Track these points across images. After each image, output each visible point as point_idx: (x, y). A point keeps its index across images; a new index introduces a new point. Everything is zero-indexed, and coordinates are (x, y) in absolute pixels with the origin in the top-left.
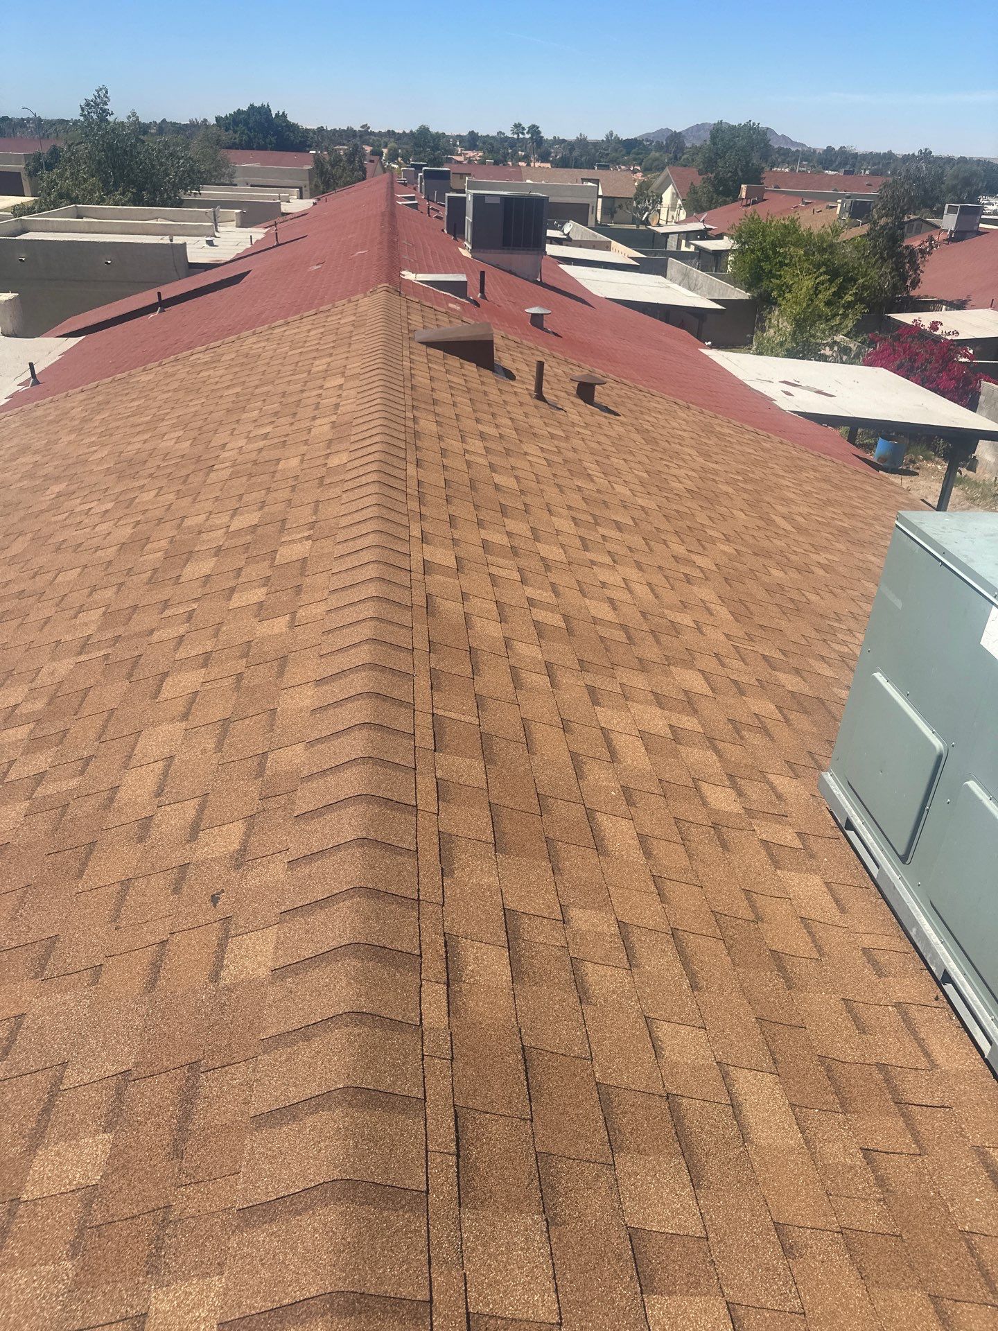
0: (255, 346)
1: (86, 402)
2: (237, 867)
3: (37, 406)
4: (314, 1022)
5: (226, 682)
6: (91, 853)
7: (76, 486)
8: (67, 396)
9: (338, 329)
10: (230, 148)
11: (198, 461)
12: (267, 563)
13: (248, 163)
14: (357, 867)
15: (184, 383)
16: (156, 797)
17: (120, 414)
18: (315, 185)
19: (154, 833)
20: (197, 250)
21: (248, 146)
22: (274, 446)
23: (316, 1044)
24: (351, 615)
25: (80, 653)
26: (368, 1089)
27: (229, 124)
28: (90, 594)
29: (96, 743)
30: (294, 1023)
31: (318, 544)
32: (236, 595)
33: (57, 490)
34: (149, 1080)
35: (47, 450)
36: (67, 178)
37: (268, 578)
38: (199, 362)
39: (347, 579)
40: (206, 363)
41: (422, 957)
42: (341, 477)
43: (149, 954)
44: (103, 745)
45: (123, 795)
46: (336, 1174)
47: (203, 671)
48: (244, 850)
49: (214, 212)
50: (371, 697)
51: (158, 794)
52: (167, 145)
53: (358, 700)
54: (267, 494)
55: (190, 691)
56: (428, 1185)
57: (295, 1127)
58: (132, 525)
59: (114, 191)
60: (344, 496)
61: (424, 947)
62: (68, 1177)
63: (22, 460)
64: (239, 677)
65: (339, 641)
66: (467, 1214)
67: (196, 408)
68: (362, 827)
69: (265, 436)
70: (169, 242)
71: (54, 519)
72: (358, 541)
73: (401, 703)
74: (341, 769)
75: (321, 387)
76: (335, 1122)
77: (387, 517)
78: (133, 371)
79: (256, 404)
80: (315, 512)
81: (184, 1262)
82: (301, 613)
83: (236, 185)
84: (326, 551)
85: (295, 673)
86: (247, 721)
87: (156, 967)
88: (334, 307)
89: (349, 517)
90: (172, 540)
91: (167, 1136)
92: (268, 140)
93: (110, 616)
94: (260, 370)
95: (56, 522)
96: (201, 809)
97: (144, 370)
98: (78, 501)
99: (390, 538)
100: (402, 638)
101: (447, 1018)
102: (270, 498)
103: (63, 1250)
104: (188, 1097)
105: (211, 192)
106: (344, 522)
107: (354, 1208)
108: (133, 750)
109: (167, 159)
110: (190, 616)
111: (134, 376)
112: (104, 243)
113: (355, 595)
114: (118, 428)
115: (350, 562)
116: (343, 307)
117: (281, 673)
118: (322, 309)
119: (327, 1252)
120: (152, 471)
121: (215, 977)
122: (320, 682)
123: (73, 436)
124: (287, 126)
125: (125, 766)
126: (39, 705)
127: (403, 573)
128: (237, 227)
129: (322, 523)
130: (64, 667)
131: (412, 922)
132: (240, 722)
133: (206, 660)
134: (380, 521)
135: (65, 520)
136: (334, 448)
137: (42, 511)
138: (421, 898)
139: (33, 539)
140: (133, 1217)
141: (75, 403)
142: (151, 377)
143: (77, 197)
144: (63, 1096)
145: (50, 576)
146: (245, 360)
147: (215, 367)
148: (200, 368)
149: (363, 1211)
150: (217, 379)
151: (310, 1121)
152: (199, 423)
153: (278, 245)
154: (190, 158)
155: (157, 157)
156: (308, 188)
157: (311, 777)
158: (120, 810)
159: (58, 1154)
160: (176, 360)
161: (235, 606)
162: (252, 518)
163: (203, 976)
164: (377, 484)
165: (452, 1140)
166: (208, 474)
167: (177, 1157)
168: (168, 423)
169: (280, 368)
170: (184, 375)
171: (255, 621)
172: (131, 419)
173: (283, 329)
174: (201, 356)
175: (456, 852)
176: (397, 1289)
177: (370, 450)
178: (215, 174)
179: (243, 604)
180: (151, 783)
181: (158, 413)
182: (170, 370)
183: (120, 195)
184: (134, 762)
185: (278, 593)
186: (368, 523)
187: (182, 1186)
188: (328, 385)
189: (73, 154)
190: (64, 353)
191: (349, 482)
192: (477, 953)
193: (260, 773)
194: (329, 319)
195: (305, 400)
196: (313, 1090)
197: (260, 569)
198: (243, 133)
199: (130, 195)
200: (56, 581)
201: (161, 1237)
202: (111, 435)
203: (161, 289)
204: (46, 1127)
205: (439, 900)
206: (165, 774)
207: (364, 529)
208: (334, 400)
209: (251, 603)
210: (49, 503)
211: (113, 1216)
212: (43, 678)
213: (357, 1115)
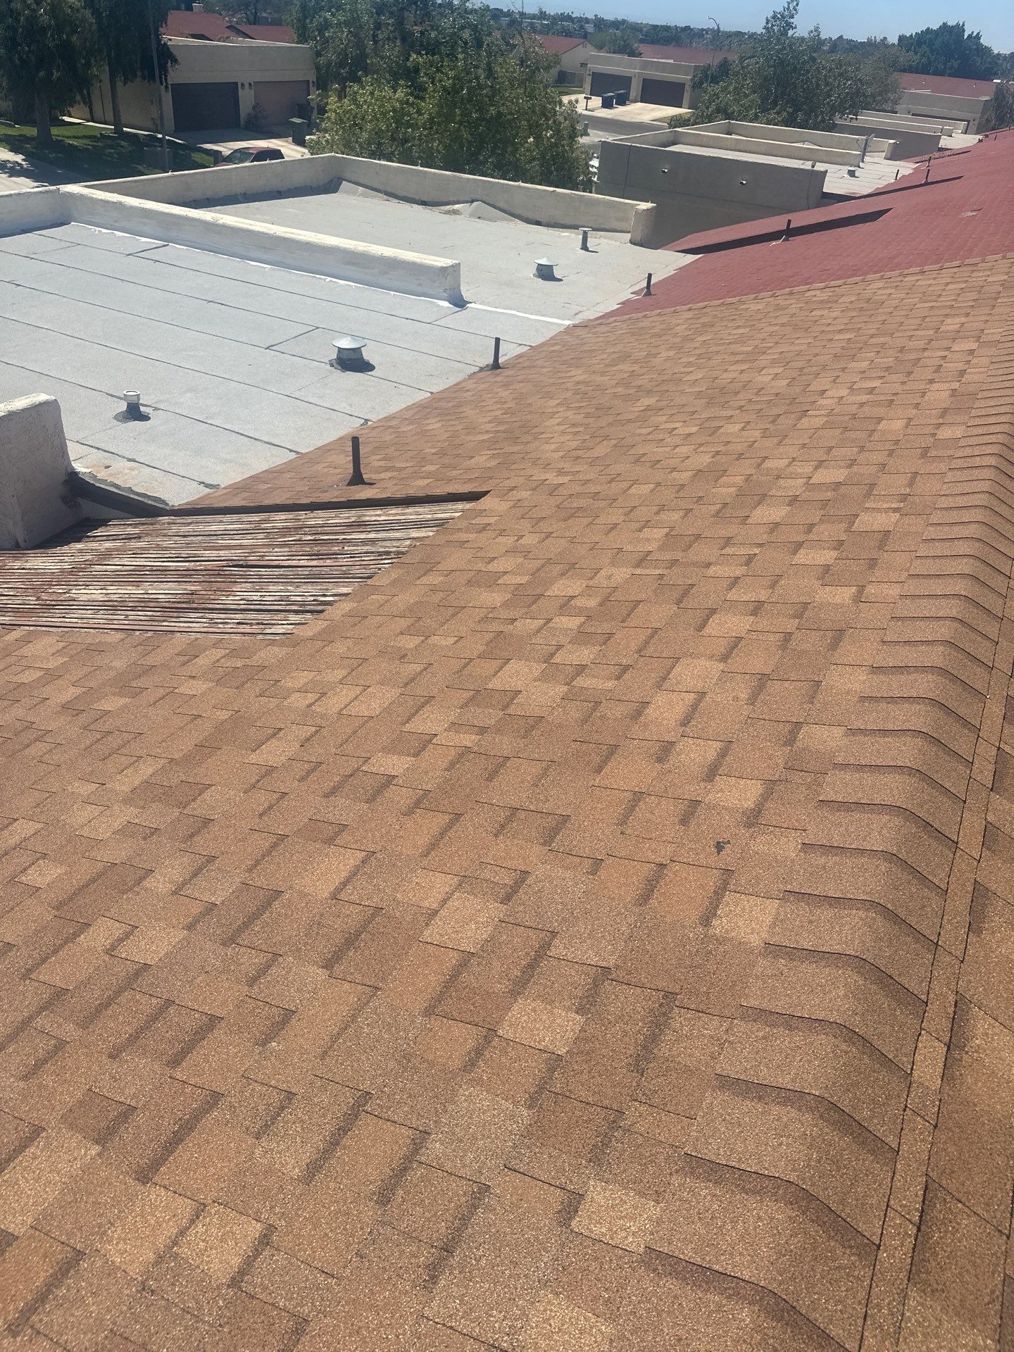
0: (880, 292)
1: (690, 321)
2: (749, 825)
3: (645, 316)
4: (799, 1015)
5: (772, 637)
6: (612, 754)
7: (665, 403)
8: (675, 312)
9: (982, 287)
10: (904, 71)
11: (791, 403)
12: (843, 526)
13: (920, 89)
14: (879, 881)
15: (793, 319)
16: (681, 726)
17: (722, 339)
18: (987, 120)
19: (673, 759)
20: (838, 180)
21: (923, 70)
22: (878, 404)
23: (798, 1038)
24: (929, 608)
25: (637, 566)
26: (843, 1111)
27: (912, 44)
28: (657, 513)
29: (636, 656)
30: (780, 1006)
31: (906, 520)
32: (802, 551)
33: (647, 403)
34: (624, 987)
35: (646, 362)
36: (729, 93)
37: (841, 543)
38: (814, 299)
39: (934, 567)
40: (822, 302)
41: (927, 1006)
42: (950, 452)
43: (646, 870)
44: (643, 659)
45: (650, 711)
46: (793, 1177)
47: (752, 618)
48: (757, 811)
49: (867, 140)
50: (934, 706)
51: (685, 723)
52: (839, 64)
53: (919, 704)
54: (860, 452)
55: (734, 634)
56: (881, 1240)
57: (760, 1107)
58: (711, 455)
59: (770, 109)
60: (950, 474)
61: (932, 995)
62: (539, 1035)
63: (621, 367)
64: (788, 637)
65: (909, 632)
66: (913, 1293)
67: (802, 348)
68: (894, 842)
69: (871, 391)
70: (810, 168)
71: (639, 431)
72: (956, 528)
73: (966, 723)
74: (882, 771)
75: (948, 349)
76: (802, 1124)
77: (996, 509)
78: (744, 298)
79: (868, 355)
80: (911, 485)
81: (625, 1171)
82: (871, 589)
83: (896, 113)
84: (913, 529)
85: (848, 651)
86: (786, 684)
87: (651, 886)
88: (983, 261)
89: (950, 499)
90: (748, 478)
91: (632, 1048)
92: (949, 64)
93: (671, 538)
94: (880, 319)
95: (640, 435)
96: (723, 754)
97: (755, 299)
98: (664, 418)
99: (995, 535)
100: (983, 650)
101: (939, 1081)
102: (862, 458)
103: (522, 1097)
104: (659, 1022)
105: (868, 118)
106: (944, 502)
107: (804, 1220)
108: (669, 673)
109: (835, 80)
110: (750, 559)
111: (743, 302)
112: (746, 162)
113: (937, 587)
114: (718, 352)
115: (939, 549)
116: (994, 263)
117: (834, 645)
118: (967, 262)
119: (767, 1246)
120: (743, 403)
121: (706, 921)
122: (876, 670)
123: (671, 353)
124: (977, 50)
125: (659, 686)
126: (592, 603)
127: (1001, 578)
128: (886, 158)
129: (916, 498)
130: (621, 574)
131: (924, 963)
132: (779, 683)
133: (757, 608)
134: (988, 512)
135: (649, 434)
136: (949, 419)
137: (629, 421)
138: (940, 943)
139: (615, 446)
140: (588, 1104)
141: (680, 321)
142: (760, 307)
143: (733, 113)
144: (548, 961)
145: (625, 485)
146: (865, 305)
147: (831, 308)
148: (813, 306)
149: (813, 1229)
150: (829, 321)
151: (776, 1109)
152: (800, 364)
153: (926, 184)
154: (859, 79)
155: (825, 76)
156: (976, 122)
157: (845, 766)
158: (646, 725)
159: (534, 1010)
160: (791, 293)
161: (799, 562)
162: (839, 475)
163: (694, 915)
164: (993, 470)
165: (917, 1210)
166: (800, 419)
167: (638, 1072)
168: (768, 357)
169: (903, 319)
170: (794, 311)
171: (817, 583)
172: (733, 346)
173: (917, 278)
174: (818, 293)
175: (990, 911)
176: (828, 1325)
177: (993, 429)
178: (879, 98)
179: (808, 562)
180: (679, 710)
181: (760, 346)
182: (782, 303)
183: (774, 113)
184: (667, 685)
185: (848, 561)
186: (973, 511)
187: (636, 1100)
188: (956, 348)
189: (743, 68)
190: (680, 269)
191: (959, 460)
192: (988, 1029)
193: (791, 740)
194: (975, 274)
195: (925, 360)
196: (784, 1081)
197: (836, 531)
198: (923, 55)
199: (785, 114)
200: (630, 492)
201: (609, 1135)
202: (710, 359)
203: (790, 216)
204: (529, 981)
205: (959, 954)
206: (695, 707)
207: (966, 516)
208: (961, 366)
209: (817, 563)
210: (637, 414)
211: (570, 1091)
212: (600, 579)
213: (826, 1130)
